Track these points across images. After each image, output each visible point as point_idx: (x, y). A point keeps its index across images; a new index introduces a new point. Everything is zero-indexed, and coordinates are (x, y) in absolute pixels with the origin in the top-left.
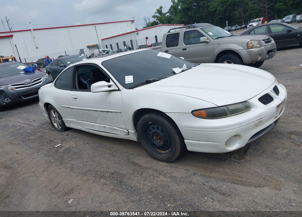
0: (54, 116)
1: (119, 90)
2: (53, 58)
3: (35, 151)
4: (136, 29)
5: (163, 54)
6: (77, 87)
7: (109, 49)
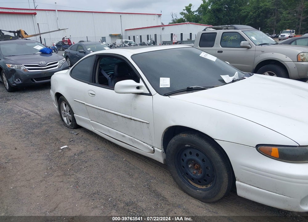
0: (65, 109)
1: (150, 94)
2: (74, 42)
3: (36, 149)
4: (162, 24)
5: (206, 55)
6: (97, 81)
7: (132, 40)
